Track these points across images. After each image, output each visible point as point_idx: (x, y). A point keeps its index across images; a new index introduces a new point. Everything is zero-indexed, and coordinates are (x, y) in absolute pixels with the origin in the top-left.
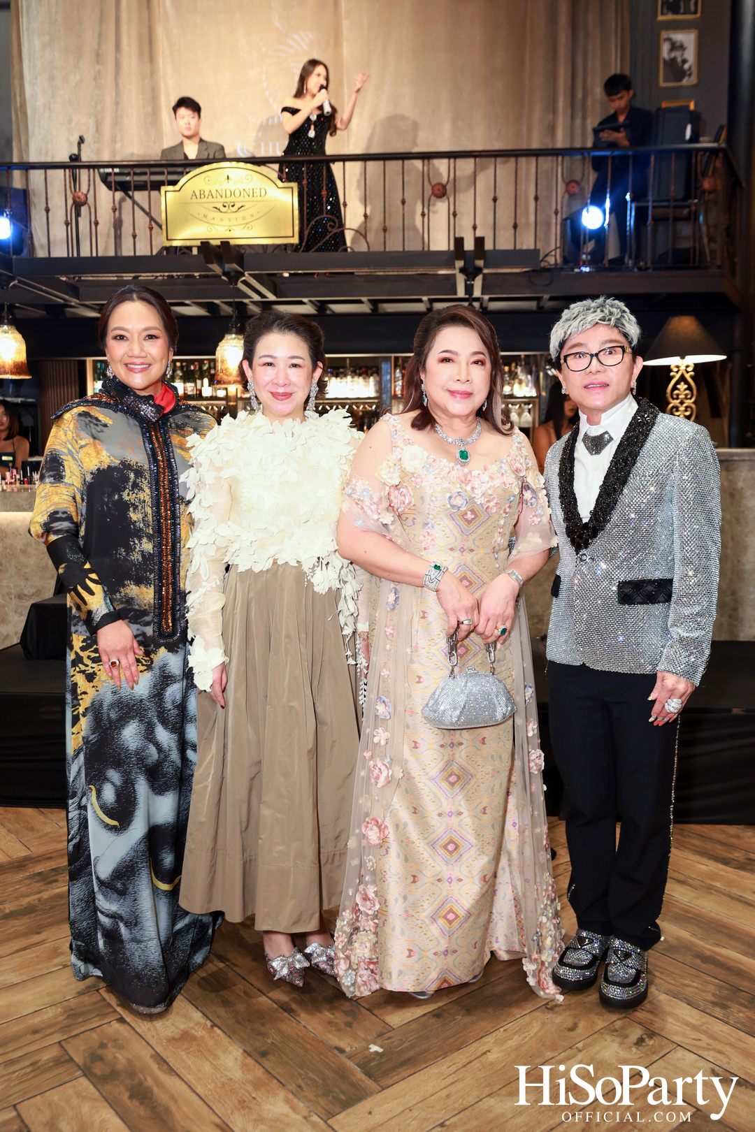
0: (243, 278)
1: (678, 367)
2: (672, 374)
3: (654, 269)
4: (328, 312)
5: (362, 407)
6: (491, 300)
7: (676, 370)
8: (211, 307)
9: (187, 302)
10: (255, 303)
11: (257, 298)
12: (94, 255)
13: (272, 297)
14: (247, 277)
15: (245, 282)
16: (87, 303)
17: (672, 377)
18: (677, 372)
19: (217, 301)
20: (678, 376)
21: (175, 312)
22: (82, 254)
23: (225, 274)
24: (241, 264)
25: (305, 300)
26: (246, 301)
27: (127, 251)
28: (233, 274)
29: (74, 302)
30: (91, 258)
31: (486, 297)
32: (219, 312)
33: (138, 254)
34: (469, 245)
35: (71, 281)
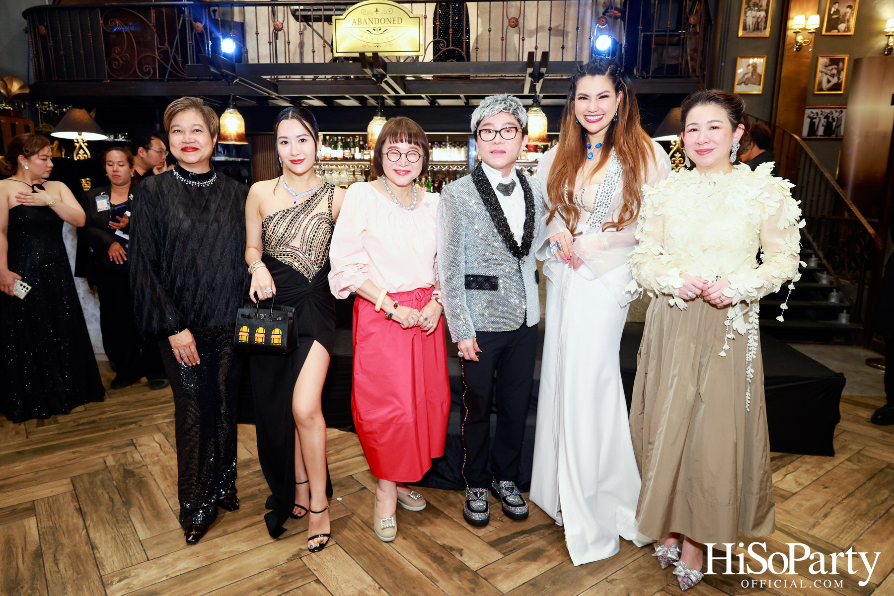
0: (386, 79)
1: (675, 142)
2: (671, 146)
3: (653, 77)
4: (436, 105)
5: (439, 167)
6: (545, 97)
7: (674, 144)
8: (362, 100)
9: (347, 96)
10: (390, 97)
11: (393, 93)
12: (288, 62)
13: (402, 93)
14: (388, 79)
15: (386, 82)
16: (281, 96)
17: (671, 149)
18: (675, 146)
19: (366, 96)
20: (675, 148)
21: (337, 103)
22: (279, 62)
23: (374, 76)
24: (385, 70)
25: (423, 96)
26: (385, 96)
27: (308, 59)
28: (379, 76)
29: (274, 95)
30: (285, 64)
31: (542, 95)
32: (366, 103)
33: (315, 62)
34: (538, 58)
35: (273, 81)
